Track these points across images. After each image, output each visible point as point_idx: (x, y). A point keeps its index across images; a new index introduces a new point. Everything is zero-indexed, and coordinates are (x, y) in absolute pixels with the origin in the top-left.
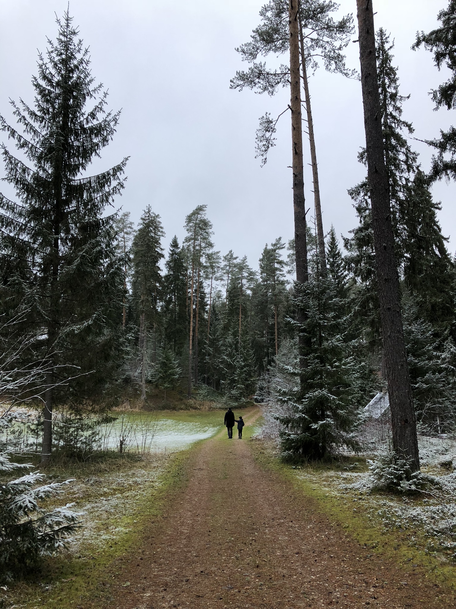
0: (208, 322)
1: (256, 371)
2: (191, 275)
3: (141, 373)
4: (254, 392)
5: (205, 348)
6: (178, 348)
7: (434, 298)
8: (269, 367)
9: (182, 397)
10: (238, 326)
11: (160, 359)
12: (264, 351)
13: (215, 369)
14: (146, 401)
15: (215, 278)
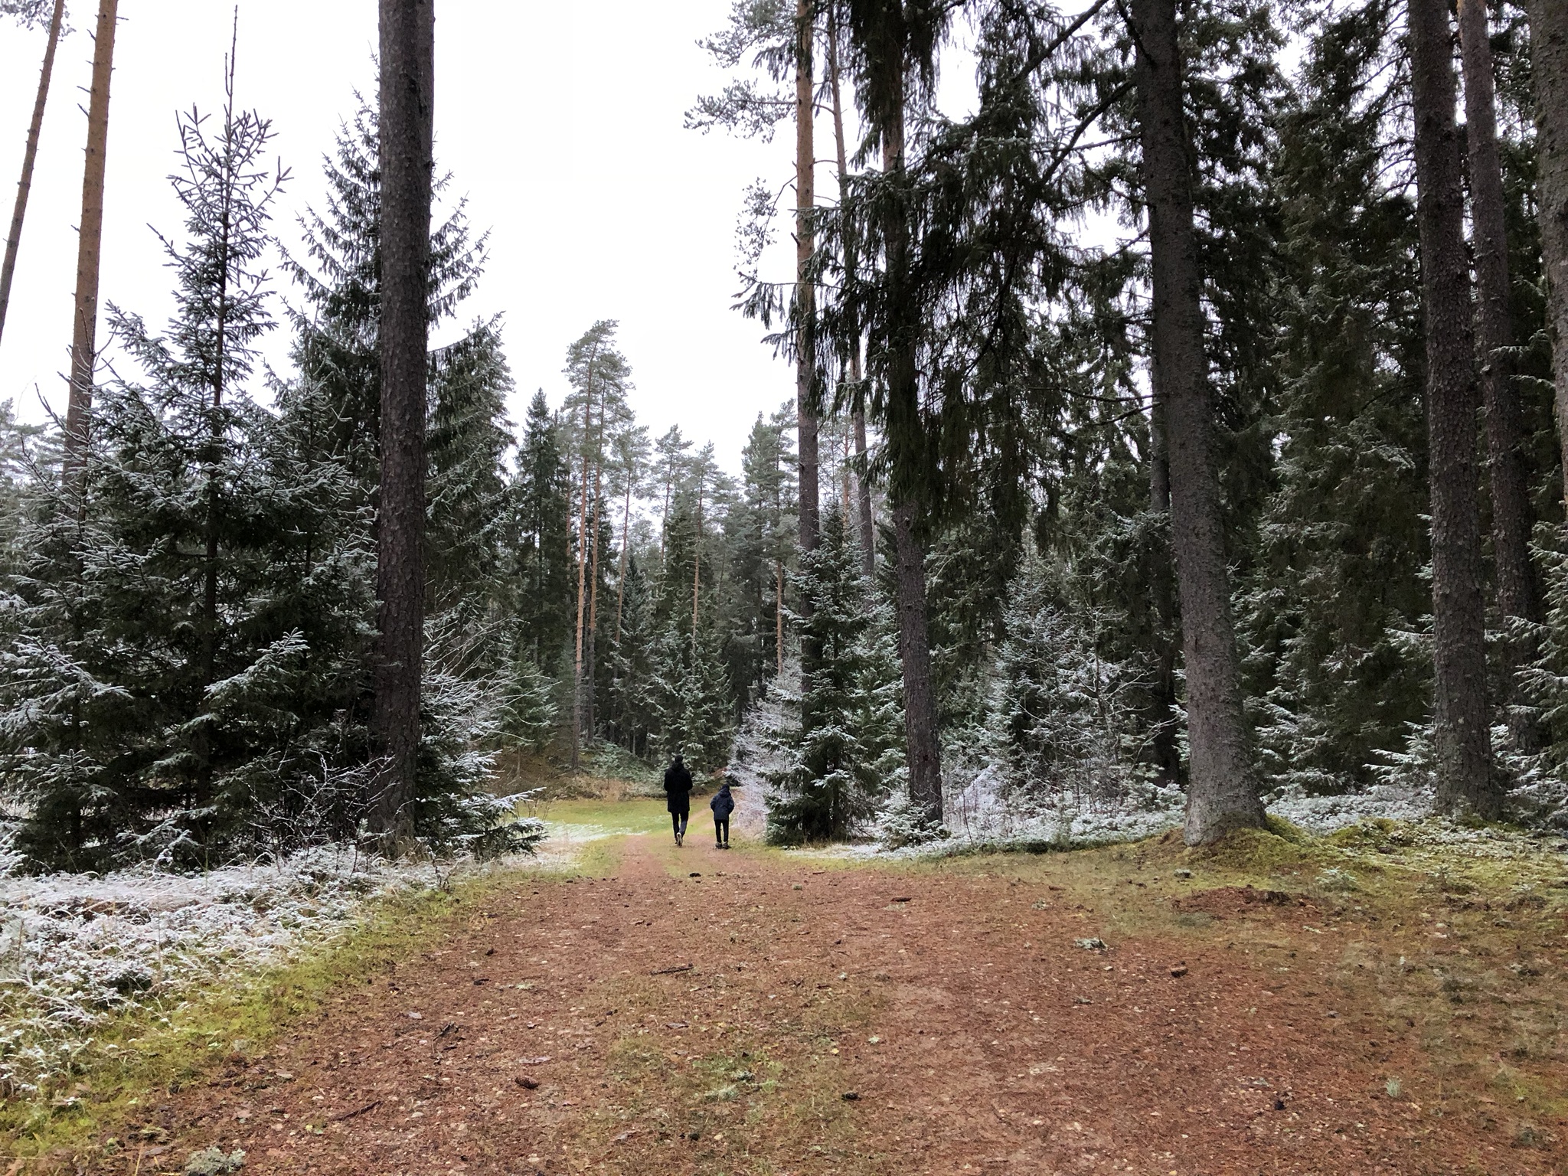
0: (617, 595)
1: (730, 713)
2: (579, 483)
4: (726, 761)
5: (610, 659)
6: (548, 658)
9: (558, 771)
10: (690, 609)
12: (750, 666)
13: (634, 706)
15: (637, 491)
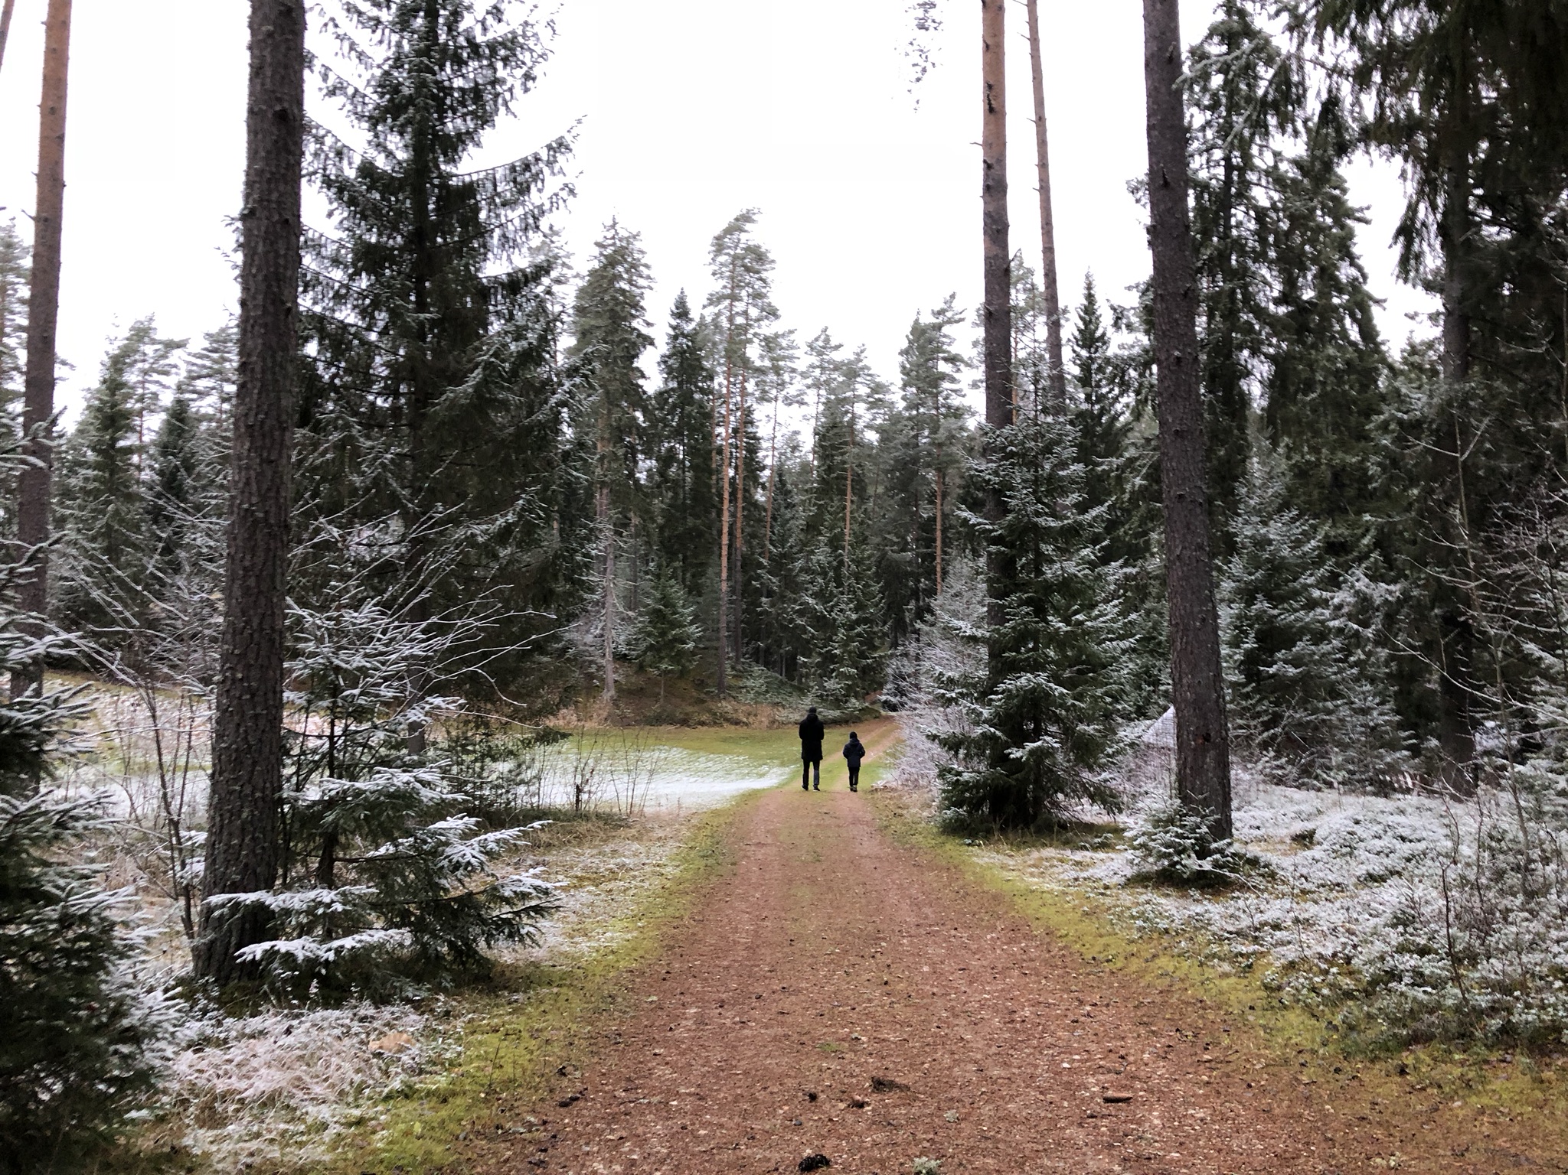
0: (765, 510)
1: (885, 635)
2: (724, 391)
3: (602, 636)
4: (881, 685)
5: (758, 578)
6: (693, 576)
7: (1340, 454)
8: (918, 625)
9: (703, 696)
10: (842, 524)
11: (649, 601)
12: (906, 586)
13: (785, 628)
14: (615, 703)
15: (786, 398)
